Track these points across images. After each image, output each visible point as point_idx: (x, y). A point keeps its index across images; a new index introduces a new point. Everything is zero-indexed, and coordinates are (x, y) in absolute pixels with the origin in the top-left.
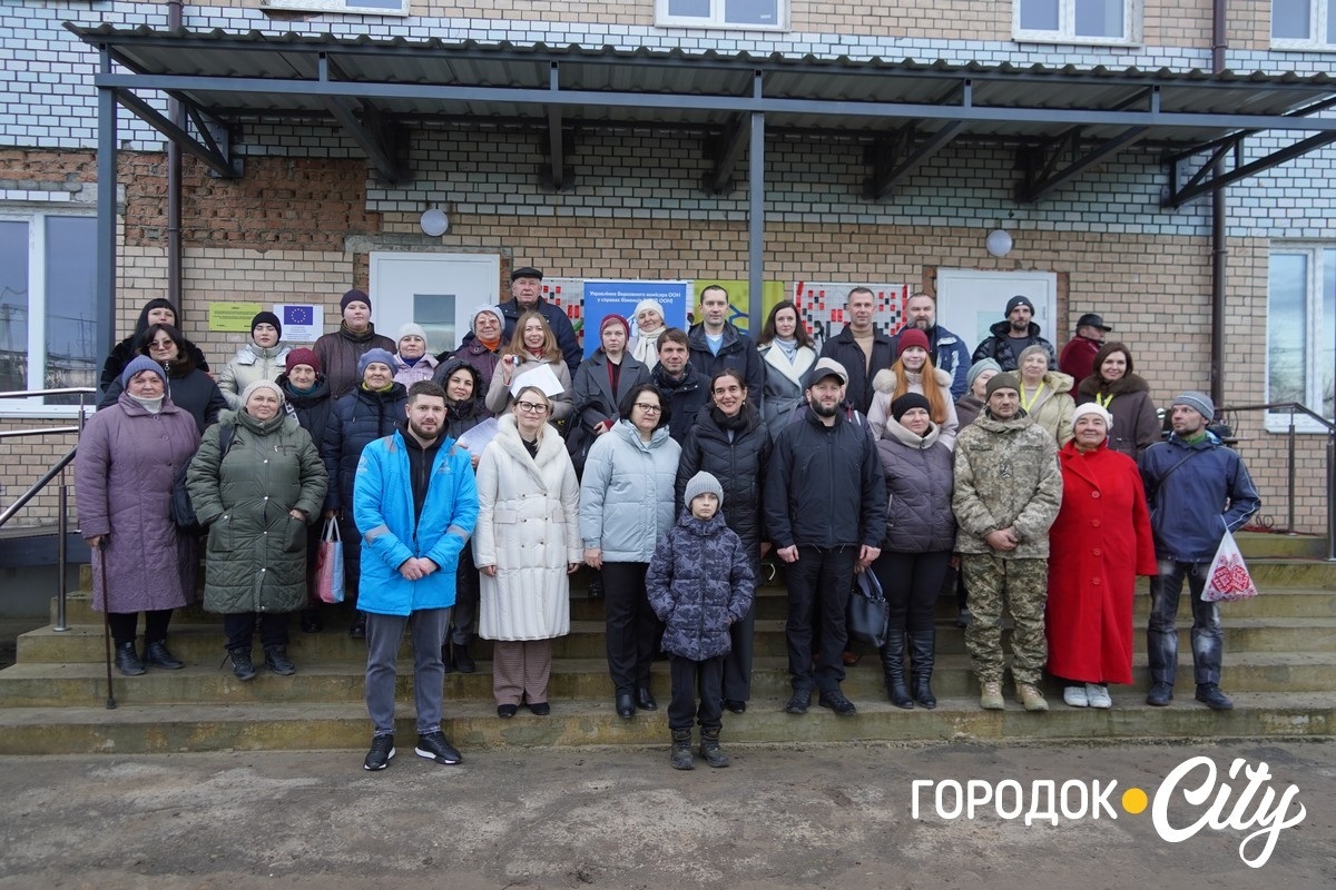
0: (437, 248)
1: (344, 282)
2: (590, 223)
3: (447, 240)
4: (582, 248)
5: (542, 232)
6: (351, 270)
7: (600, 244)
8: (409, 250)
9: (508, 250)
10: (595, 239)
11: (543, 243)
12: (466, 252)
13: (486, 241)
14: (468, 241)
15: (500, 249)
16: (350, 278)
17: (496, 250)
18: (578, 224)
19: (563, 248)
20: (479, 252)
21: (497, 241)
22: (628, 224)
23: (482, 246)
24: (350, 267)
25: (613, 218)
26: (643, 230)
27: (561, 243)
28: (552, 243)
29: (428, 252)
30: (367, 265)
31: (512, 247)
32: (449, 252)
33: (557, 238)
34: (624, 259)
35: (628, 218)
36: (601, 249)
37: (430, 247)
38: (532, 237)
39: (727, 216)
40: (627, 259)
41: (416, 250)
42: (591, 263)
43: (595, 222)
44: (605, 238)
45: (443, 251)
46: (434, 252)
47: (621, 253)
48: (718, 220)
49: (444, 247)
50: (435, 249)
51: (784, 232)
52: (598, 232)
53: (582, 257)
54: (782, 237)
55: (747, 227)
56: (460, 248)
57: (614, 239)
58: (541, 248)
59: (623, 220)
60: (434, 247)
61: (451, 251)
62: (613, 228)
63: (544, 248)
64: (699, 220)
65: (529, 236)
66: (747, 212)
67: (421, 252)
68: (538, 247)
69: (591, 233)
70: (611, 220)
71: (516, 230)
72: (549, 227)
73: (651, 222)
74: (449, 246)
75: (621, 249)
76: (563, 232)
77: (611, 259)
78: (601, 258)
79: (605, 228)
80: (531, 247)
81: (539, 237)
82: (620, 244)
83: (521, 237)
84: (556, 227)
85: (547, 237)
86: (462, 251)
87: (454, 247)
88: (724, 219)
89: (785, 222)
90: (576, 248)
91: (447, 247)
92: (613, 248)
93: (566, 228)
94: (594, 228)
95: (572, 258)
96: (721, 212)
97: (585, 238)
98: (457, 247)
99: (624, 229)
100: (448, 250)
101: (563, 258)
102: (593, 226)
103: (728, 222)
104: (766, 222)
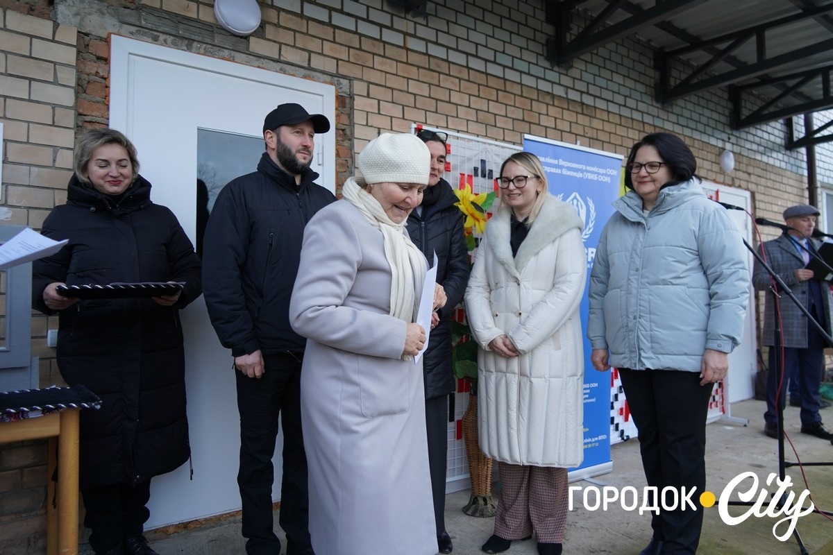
0: (238, 56)
1: (55, 82)
2: (444, 67)
3: (256, 45)
4: (437, 100)
5: (390, 66)
6: (73, 61)
7: (456, 98)
8: (189, 48)
9: (345, 82)
10: (450, 90)
11: (393, 82)
12: (284, 72)
13: (317, 62)
14: (289, 55)
15: (334, 77)
16: (69, 77)
17: (328, 78)
18: (430, 66)
19: (415, 95)
20: (305, 77)
21: (330, 66)
22: (482, 79)
23: (309, 68)
24: (69, 56)
25: (467, 67)
26: (497, 90)
27: (413, 87)
28: (403, 84)
29: (223, 58)
30: (106, 60)
31: (350, 79)
32: (259, 67)
33: (408, 79)
34: (481, 123)
35: (482, 72)
36: (457, 105)
37: (226, 51)
38: (377, 70)
39: (567, 94)
40: (483, 123)
41: (202, 51)
42: (447, 122)
43: (449, 68)
44: (460, 91)
45: (247, 63)
46: (234, 61)
47: (477, 114)
48: (560, 96)
49: (249, 56)
50: (234, 57)
51: (608, 121)
52: (452, 82)
53: (436, 112)
54: (607, 127)
55: (583, 109)
56: (275, 64)
57: (470, 95)
58: (390, 88)
59: (478, 74)
60: (233, 53)
61: (261, 65)
62: (468, 81)
63: (392, 89)
64: (545, 92)
65: (373, 68)
66: (582, 92)
67: (209, 56)
68: (385, 86)
69: (447, 82)
70: (466, 70)
71: (357, 55)
72: (397, 61)
73: (505, 83)
74: (259, 57)
75: (477, 110)
76: (413, 72)
77: (468, 120)
78: (457, 117)
79: (460, 79)
80: (377, 85)
81: (386, 73)
82: (476, 103)
83: (363, 66)
84: (407, 63)
85: (396, 75)
86: (278, 70)
87: (266, 60)
88: (565, 96)
89: (609, 112)
90: (430, 97)
91: (255, 58)
92: (469, 107)
93: (419, 67)
94: (449, 75)
95: (426, 111)
96: (562, 88)
97: (439, 86)
98: (272, 62)
99: (479, 85)
100: (257, 63)
101: (415, 107)
102: (447, 73)
103: (568, 100)
104: (595, 108)
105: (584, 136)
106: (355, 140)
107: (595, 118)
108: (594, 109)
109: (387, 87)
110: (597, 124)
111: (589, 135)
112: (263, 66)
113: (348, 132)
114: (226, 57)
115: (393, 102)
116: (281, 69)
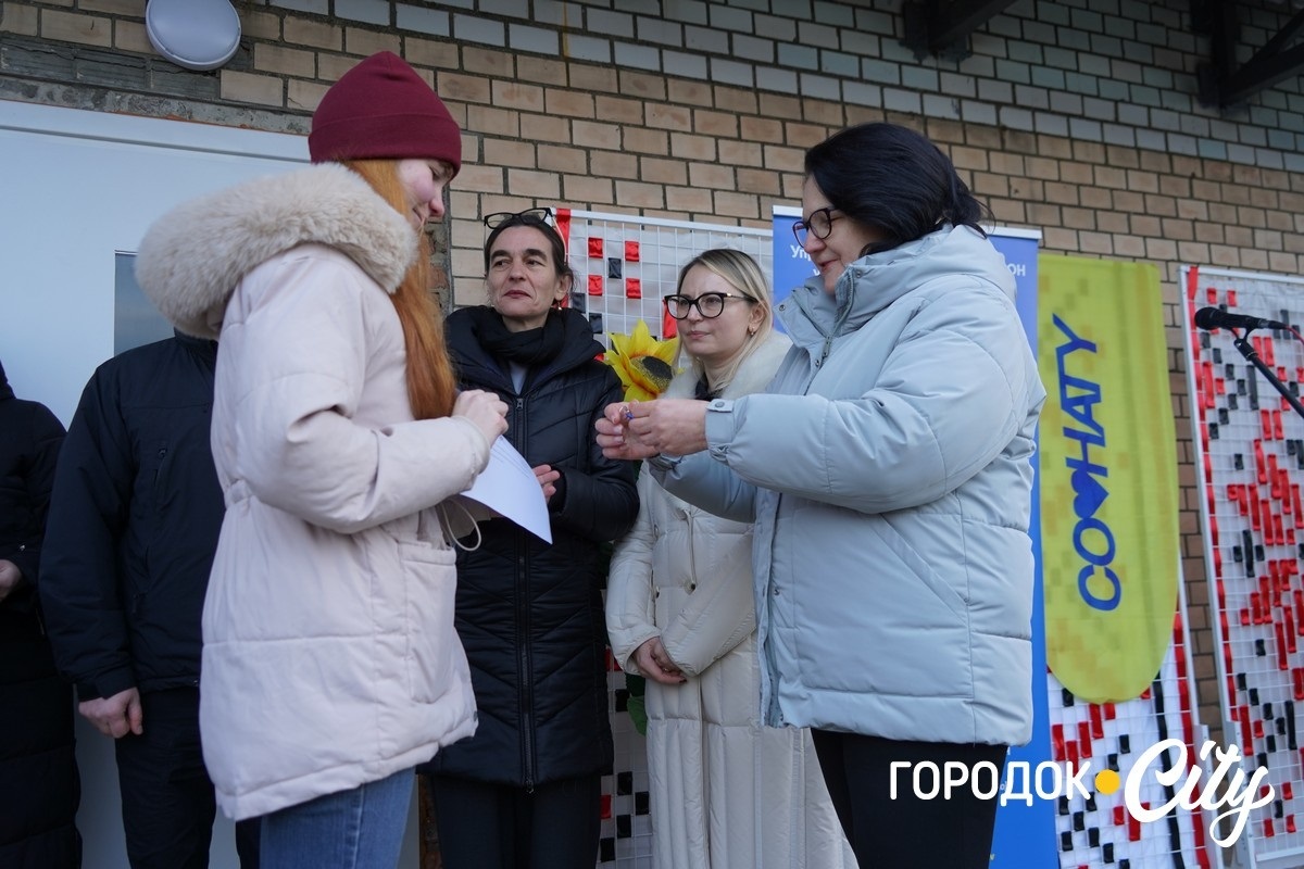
0: (200, 109)
2: (655, 88)
3: (235, 85)
4: (639, 155)
5: (528, 98)
7: (682, 147)
8: (99, 104)
10: (669, 132)
11: (535, 128)
12: (297, 130)
14: (306, 97)
18: (621, 85)
19: (588, 150)
22: (747, 102)
25: (710, 81)
26: (784, 121)
27: (583, 134)
28: (559, 131)
29: (169, 117)
32: (243, 127)
33: (570, 119)
34: (745, 193)
35: (747, 89)
36: (687, 161)
37: (175, 104)
38: (500, 108)
39: (959, 111)
40: (750, 194)
41: (125, 107)
42: (665, 198)
43: (666, 87)
44: (693, 133)
45: (218, 122)
46: (191, 120)
47: (736, 176)
48: (943, 119)
49: (224, 108)
50: (191, 113)
51: (1073, 160)
52: (675, 117)
53: (639, 180)
54: (1070, 173)
55: (1003, 141)
56: (277, 117)
57: (717, 138)
58: (530, 141)
59: (735, 92)
60: (189, 105)
61: (247, 123)
62: (713, 109)
63: (535, 143)
64: (903, 113)
65: (491, 105)
66: (999, 105)
67: (141, 115)
68: (519, 139)
69: (658, 117)
70: (707, 88)
71: (456, 83)
72: (544, 86)
73: (802, 105)
74: (244, 107)
75: (735, 167)
76: (584, 104)
77: (713, 190)
78: (689, 185)
79: (693, 108)
80: (500, 137)
81: (520, 111)
82: (731, 153)
83: (467, 103)
84: (568, 88)
85: (545, 114)
86: (285, 128)
87: (259, 112)
88: (957, 117)
89: (1072, 140)
90: (623, 151)
91: (235, 110)
92: (717, 162)
93: (594, 93)
94: (667, 102)
95: (614, 180)
96: (948, 101)
97: (644, 126)
98: (270, 114)
99: (739, 115)
100: (239, 120)
101: (589, 174)
102: (663, 97)
103: (964, 125)
104: (1036, 134)
105: (1009, 198)
106: (453, 252)
107: (1038, 155)
108: (1032, 137)
109: (524, 140)
110: (1040, 168)
111: (1024, 194)
112: (253, 123)
113: (439, 237)
114: (174, 114)
115: (537, 169)
116: (291, 126)
